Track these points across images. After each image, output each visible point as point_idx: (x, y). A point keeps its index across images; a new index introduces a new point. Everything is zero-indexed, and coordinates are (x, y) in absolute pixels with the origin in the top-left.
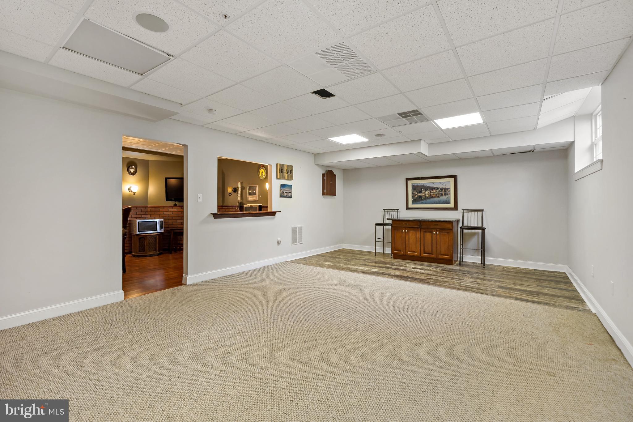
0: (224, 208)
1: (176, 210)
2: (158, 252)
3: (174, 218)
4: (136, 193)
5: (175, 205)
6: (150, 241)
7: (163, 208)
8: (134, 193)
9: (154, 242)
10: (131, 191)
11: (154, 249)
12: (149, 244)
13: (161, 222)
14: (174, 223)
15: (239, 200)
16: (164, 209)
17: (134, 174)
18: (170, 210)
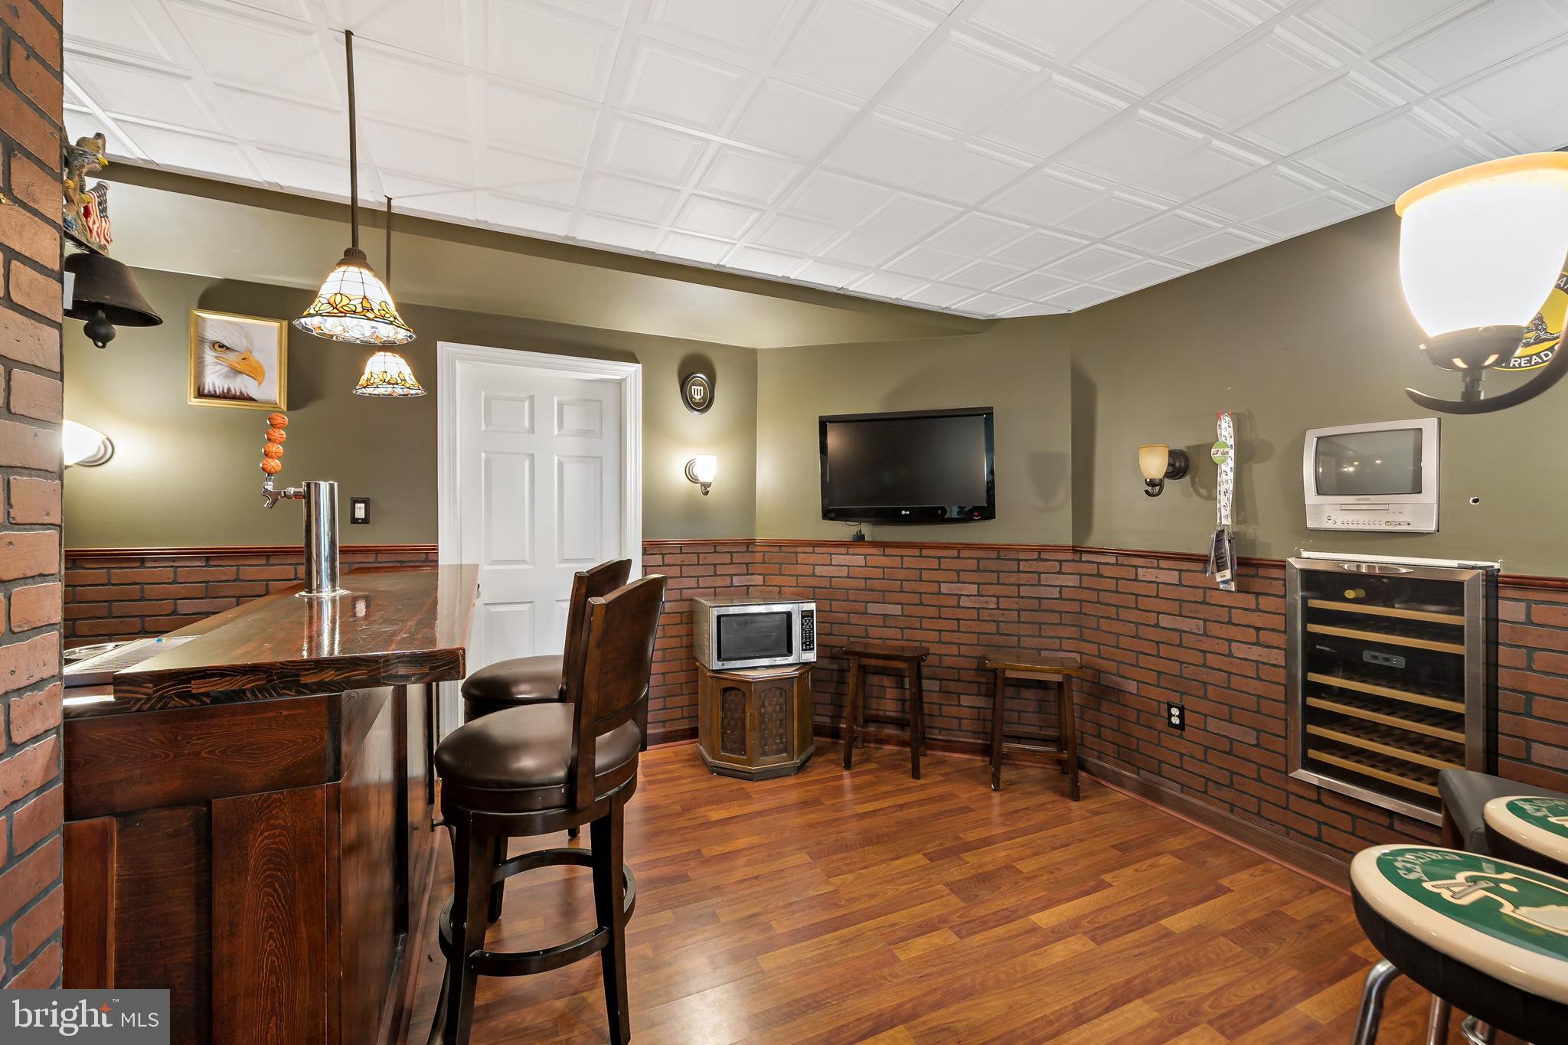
0: (1085, 557)
1: (859, 560)
2: (797, 761)
3: (852, 595)
4: (709, 485)
5: (860, 538)
6: (763, 706)
7: (810, 549)
8: (706, 486)
9: (781, 711)
10: (693, 479)
11: (781, 742)
12: (763, 722)
13: (806, 615)
14: (854, 619)
15: (1227, 522)
16: (813, 552)
17: (704, 406)
18: (836, 560)
